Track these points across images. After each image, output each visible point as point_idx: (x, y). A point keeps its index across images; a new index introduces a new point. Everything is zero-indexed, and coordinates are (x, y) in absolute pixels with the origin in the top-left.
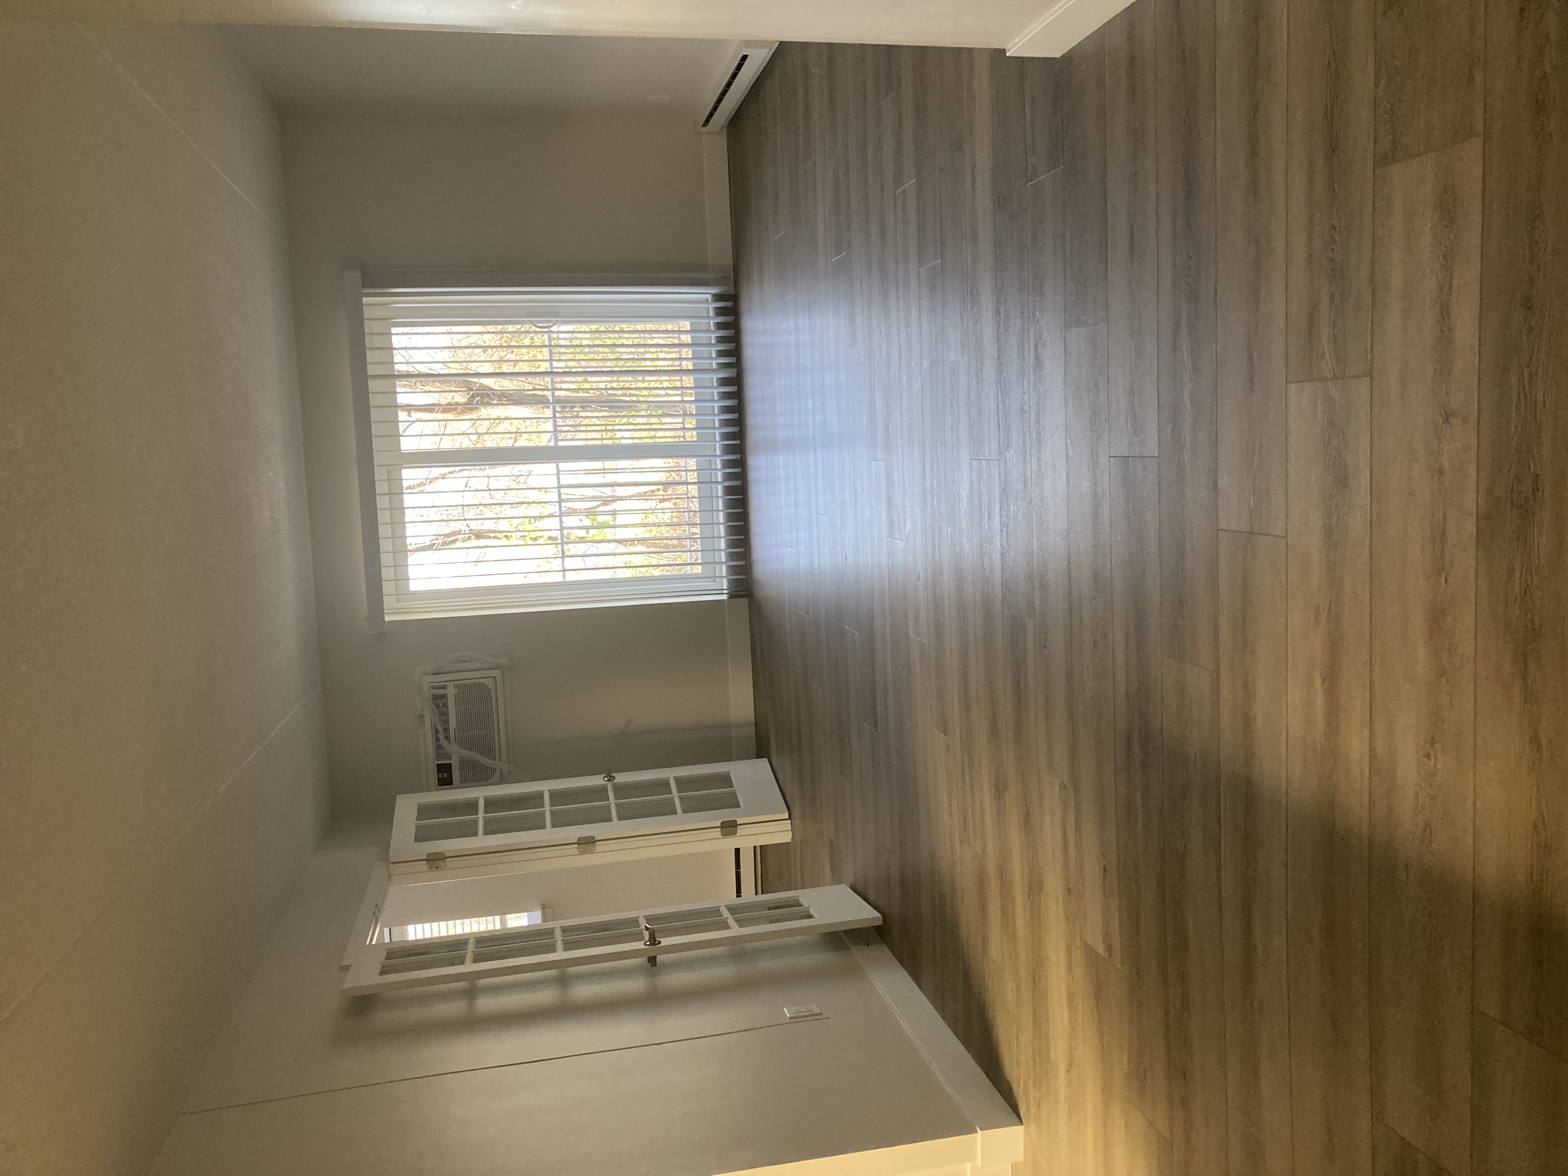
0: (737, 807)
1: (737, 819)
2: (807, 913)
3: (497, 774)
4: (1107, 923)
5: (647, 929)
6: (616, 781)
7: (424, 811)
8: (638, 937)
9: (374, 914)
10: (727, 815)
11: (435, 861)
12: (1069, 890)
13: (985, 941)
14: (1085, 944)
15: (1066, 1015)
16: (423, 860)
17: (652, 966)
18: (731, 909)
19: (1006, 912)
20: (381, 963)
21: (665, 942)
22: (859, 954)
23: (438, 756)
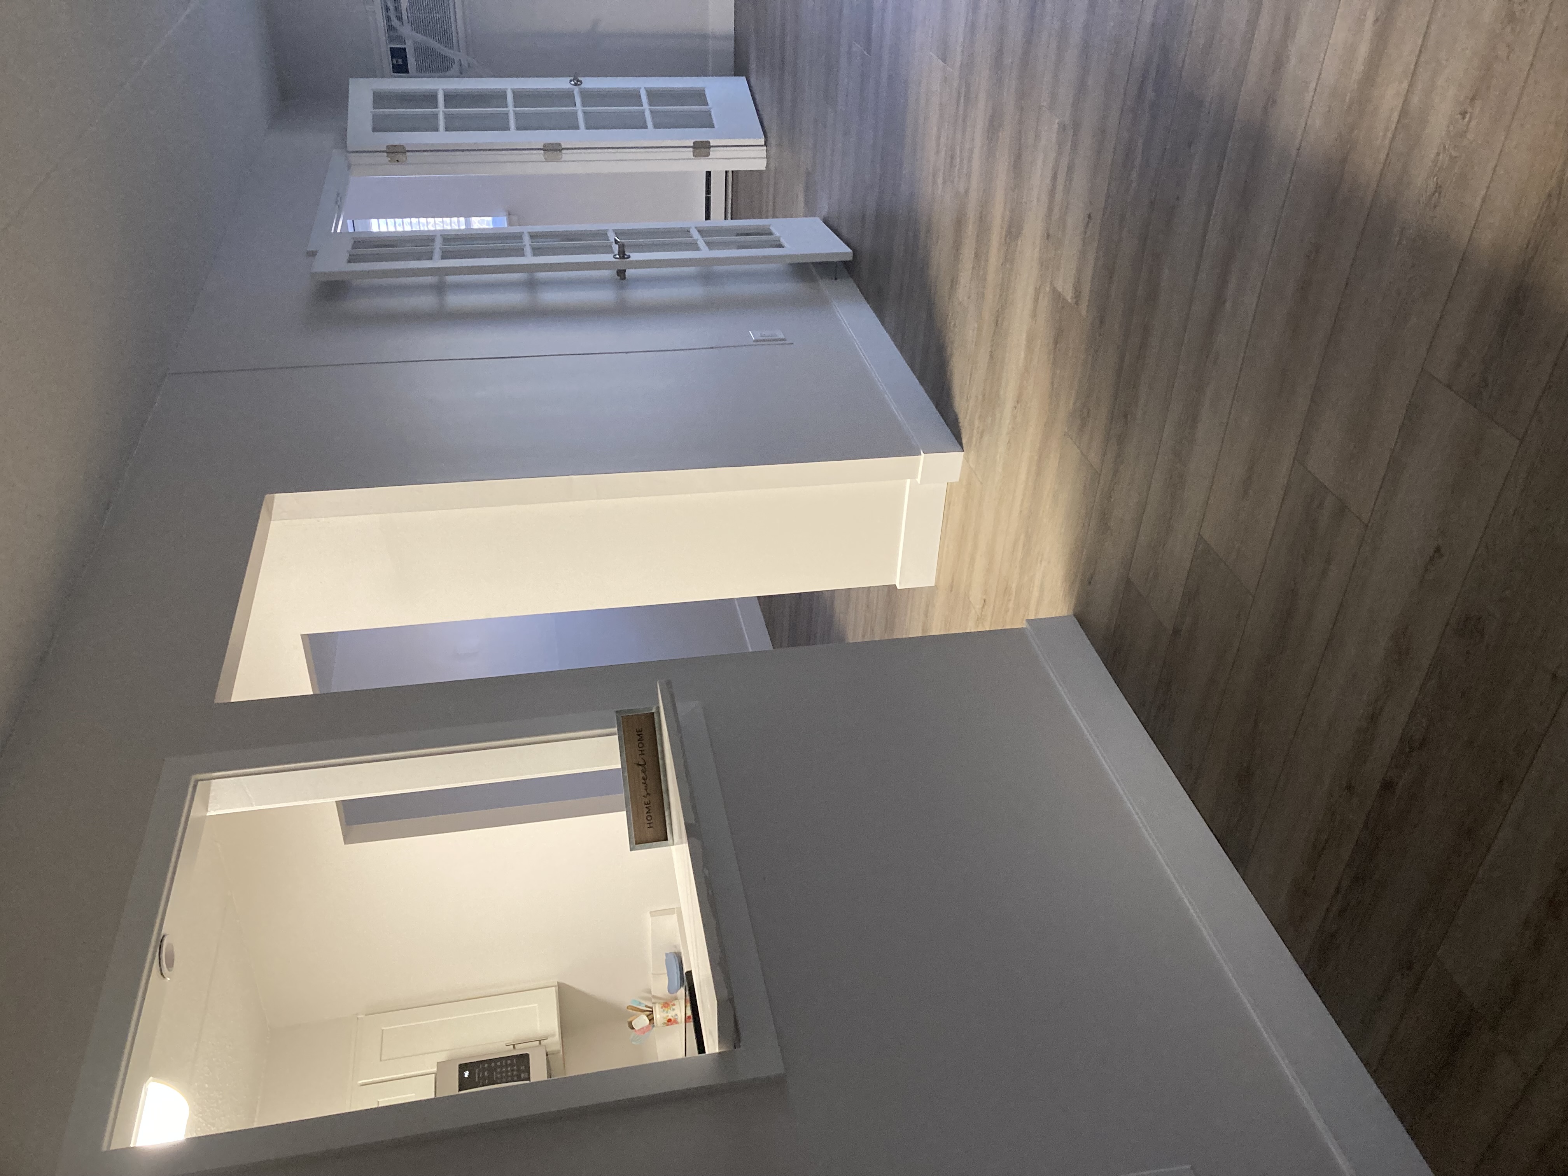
0: (711, 127)
1: (710, 141)
2: (778, 243)
3: (456, 67)
4: (1079, 271)
5: (616, 242)
6: (583, 86)
7: (380, 99)
8: (608, 249)
9: (337, 202)
10: (701, 134)
11: (395, 153)
12: (1048, 236)
13: (954, 282)
14: (1054, 290)
15: (1022, 356)
16: (383, 152)
17: (621, 279)
18: (700, 231)
19: (980, 256)
20: (348, 251)
21: (635, 256)
22: (825, 286)
23: (391, 39)
